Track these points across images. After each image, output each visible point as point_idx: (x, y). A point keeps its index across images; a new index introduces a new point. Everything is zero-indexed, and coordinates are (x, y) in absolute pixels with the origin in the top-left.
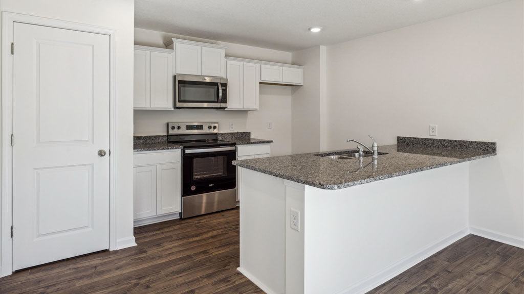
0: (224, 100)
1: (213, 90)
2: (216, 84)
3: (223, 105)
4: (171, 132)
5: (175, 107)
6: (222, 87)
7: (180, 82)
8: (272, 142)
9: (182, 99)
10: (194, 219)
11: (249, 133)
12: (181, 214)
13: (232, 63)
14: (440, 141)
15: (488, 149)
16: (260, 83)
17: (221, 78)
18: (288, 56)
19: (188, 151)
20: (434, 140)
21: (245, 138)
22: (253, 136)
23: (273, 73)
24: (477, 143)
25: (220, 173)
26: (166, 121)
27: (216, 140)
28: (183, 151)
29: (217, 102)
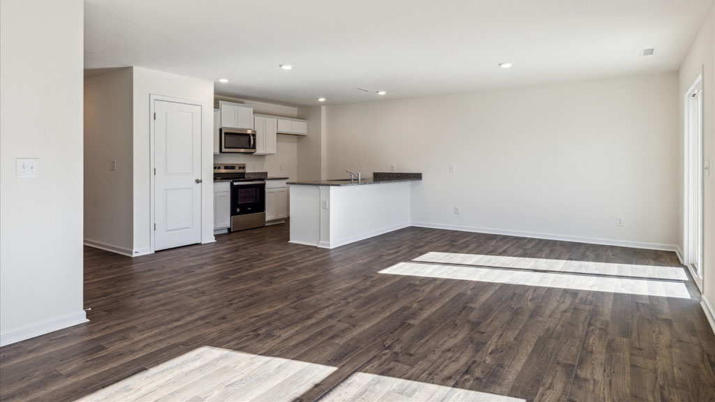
0: (254, 147)
1: (245, 139)
2: (248, 135)
3: (252, 150)
5: (221, 152)
6: (253, 136)
7: (225, 133)
8: (288, 178)
9: (227, 146)
11: (267, 173)
12: (229, 229)
13: (259, 119)
14: (397, 174)
15: (418, 177)
16: (277, 133)
17: (251, 130)
18: (294, 111)
19: (235, 184)
20: (393, 174)
21: (266, 176)
22: (269, 176)
25: (253, 200)
27: (245, 177)
28: (232, 184)
29: (249, 148)
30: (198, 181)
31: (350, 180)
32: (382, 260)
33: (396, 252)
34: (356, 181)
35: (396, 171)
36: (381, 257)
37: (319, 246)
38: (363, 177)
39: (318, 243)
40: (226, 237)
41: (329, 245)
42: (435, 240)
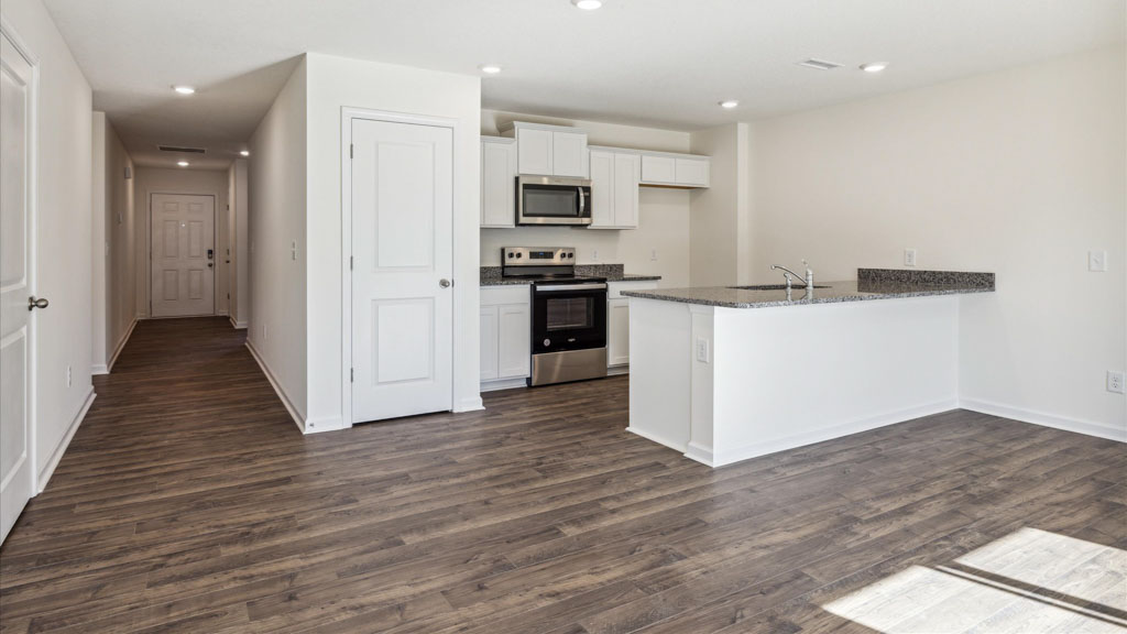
0: (587, 213)
1: (571, 197)
2: (576, 189)
3: (585, 221)
4: (509, 261)
5: (517, 224)
6: (584, 192)
7: (526, 186)
8: (660, 278)
9: (528, 211)
10: (549, 388)
11: (622, 265)
12: (529, 380)
13: (600, 155)
14: (919, 273)
15: (982, 282)
16: (640, 185)
17: (581, 179)
18: (684, 139)
19: (540, 288)
20: (910, 272)
21: (616, 272)
22: (627, 272)
23: (663, 169)
24: (970, 275)
25: (581, 322)
26: (500, 246)
27: (572, 275)
28: (533, 288)
29: (577, 216)
30: (444, 284)
31: (784, 287)
32: (851, 542)
33: (905, 511)
34: (797, 291)
35: (917, 265)
36: (846, 523)
37: (687, 455)
38: (821, 280)
39: (686, 445)
40: (522, 398)
41: (710, 456)
42: (1040, 472)
